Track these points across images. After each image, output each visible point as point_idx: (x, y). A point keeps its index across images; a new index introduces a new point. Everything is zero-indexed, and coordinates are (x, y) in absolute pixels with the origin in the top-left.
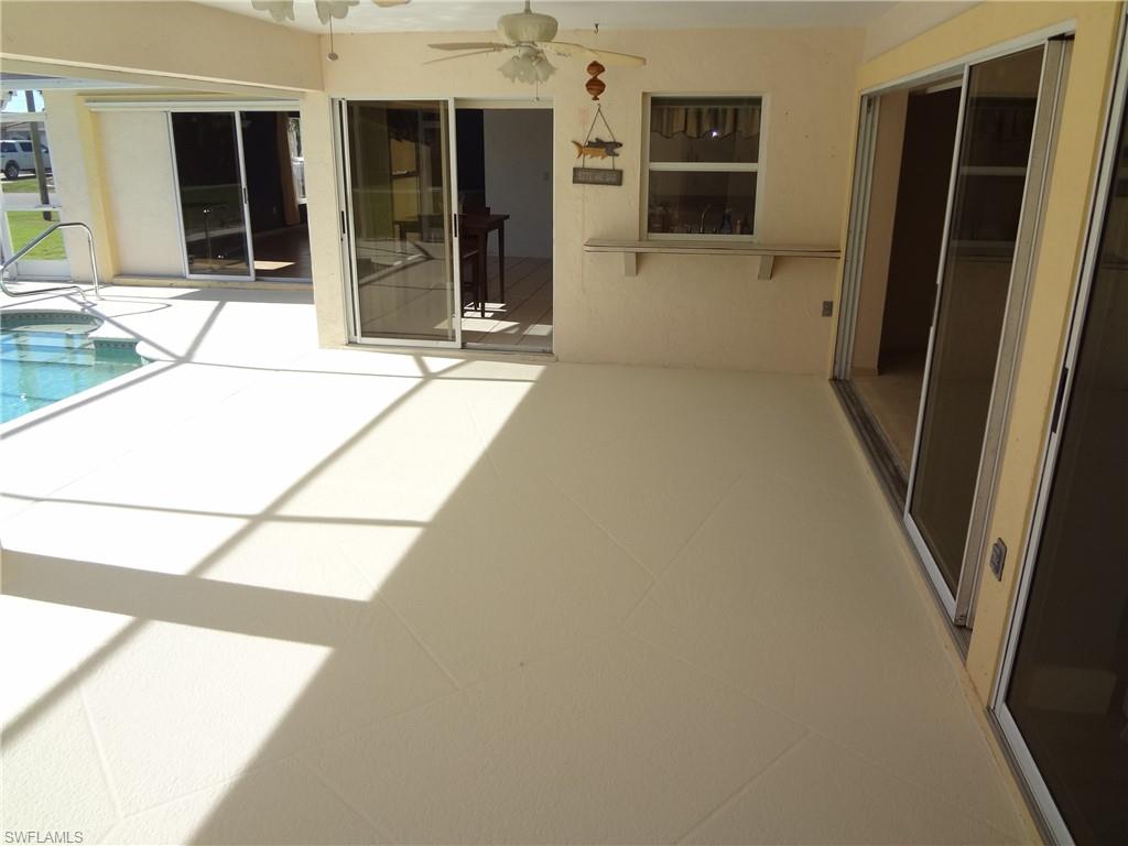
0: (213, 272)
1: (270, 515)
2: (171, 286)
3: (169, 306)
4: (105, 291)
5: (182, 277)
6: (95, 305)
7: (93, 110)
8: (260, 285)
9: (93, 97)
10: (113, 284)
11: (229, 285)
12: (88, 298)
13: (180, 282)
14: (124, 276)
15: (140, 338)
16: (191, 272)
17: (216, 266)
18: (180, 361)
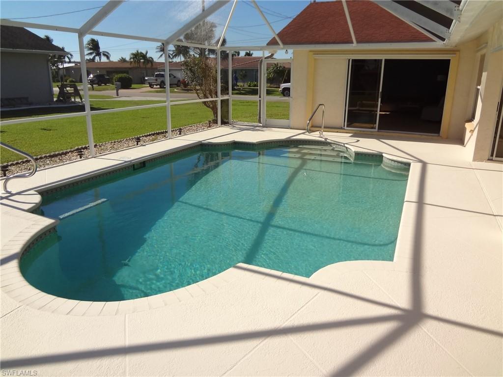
2: (338, 132)
7: (315, 58)
8: (380, 133)
9: (316, 52)
11: (365, 133)
14: (314, 127)
16: (348, 126)
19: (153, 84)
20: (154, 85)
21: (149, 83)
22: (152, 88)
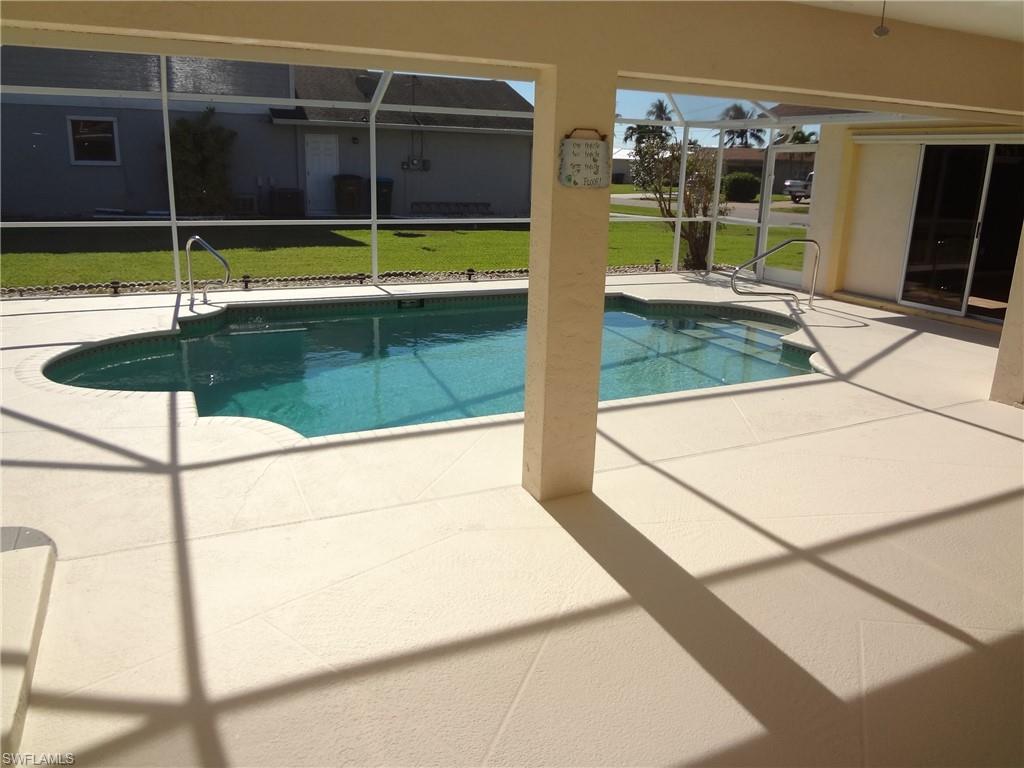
0: (931, 302)
1: (813, 555)
2: (881, 308)
3: (866, 325)
4: (819, 303)
5: (894, 301)
6: (803, 312)
7: (856, 142)
8: (969, 322)
9: (859, 131)
10: (831, 298)
11: (935, 316)
12: (801, 307)
13: (890, 306)
14: (844, 292)
15: (819, 349)
16: (904, 298)
17: (935, 296)
18: (839, 377)
19: (799, 194)
20: (800, 197)
21: (791, 193)
22: (797, 202)
